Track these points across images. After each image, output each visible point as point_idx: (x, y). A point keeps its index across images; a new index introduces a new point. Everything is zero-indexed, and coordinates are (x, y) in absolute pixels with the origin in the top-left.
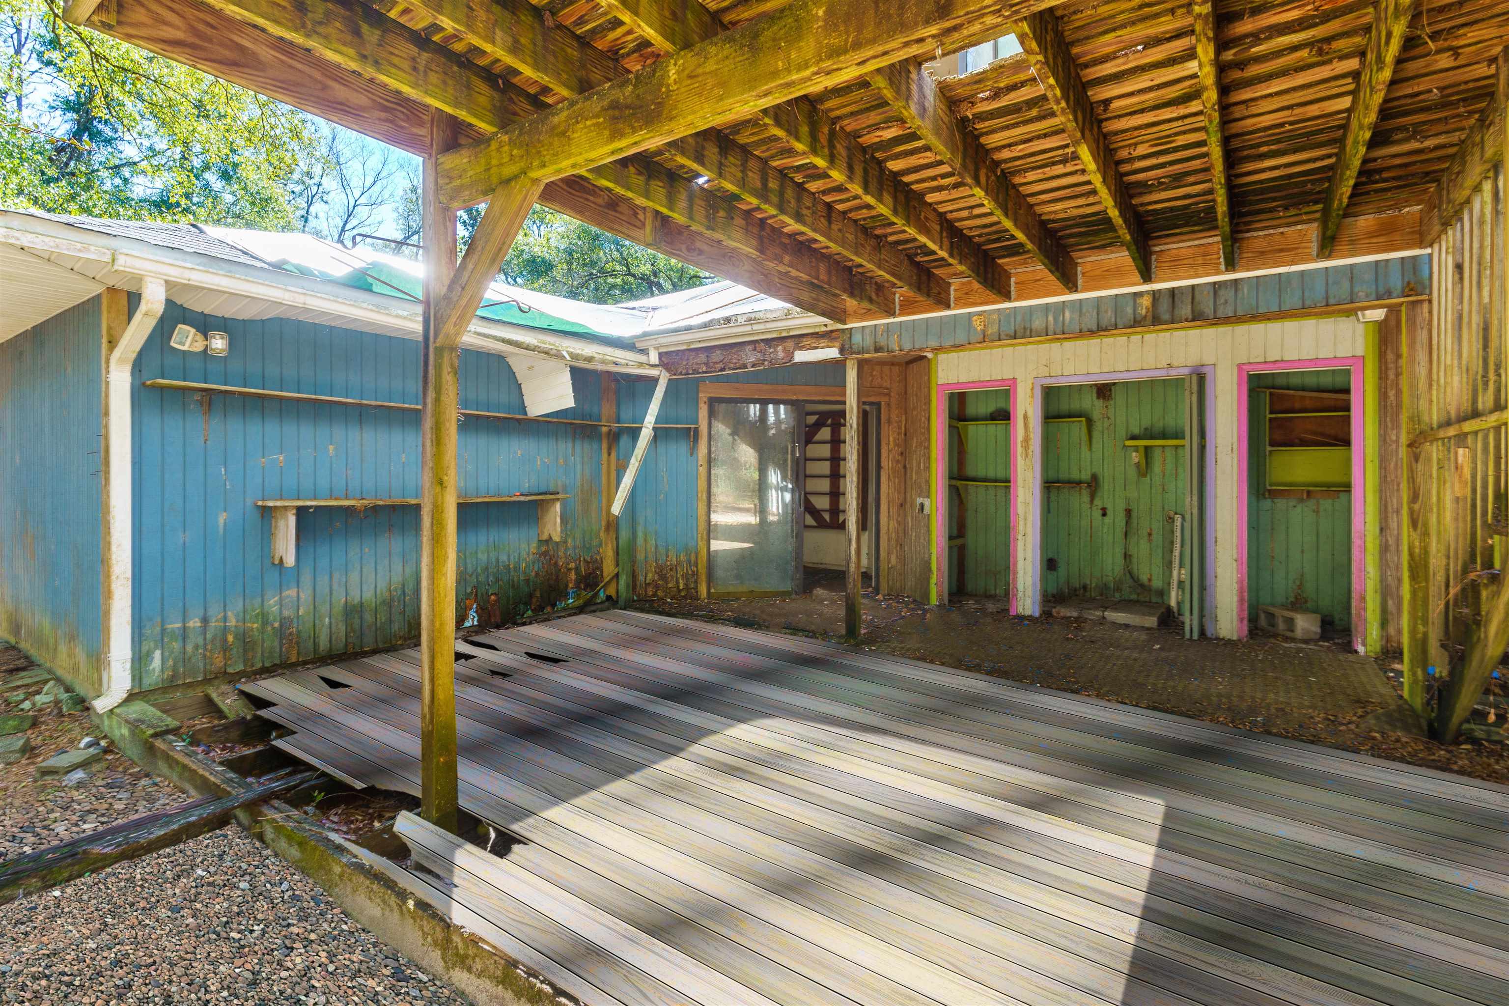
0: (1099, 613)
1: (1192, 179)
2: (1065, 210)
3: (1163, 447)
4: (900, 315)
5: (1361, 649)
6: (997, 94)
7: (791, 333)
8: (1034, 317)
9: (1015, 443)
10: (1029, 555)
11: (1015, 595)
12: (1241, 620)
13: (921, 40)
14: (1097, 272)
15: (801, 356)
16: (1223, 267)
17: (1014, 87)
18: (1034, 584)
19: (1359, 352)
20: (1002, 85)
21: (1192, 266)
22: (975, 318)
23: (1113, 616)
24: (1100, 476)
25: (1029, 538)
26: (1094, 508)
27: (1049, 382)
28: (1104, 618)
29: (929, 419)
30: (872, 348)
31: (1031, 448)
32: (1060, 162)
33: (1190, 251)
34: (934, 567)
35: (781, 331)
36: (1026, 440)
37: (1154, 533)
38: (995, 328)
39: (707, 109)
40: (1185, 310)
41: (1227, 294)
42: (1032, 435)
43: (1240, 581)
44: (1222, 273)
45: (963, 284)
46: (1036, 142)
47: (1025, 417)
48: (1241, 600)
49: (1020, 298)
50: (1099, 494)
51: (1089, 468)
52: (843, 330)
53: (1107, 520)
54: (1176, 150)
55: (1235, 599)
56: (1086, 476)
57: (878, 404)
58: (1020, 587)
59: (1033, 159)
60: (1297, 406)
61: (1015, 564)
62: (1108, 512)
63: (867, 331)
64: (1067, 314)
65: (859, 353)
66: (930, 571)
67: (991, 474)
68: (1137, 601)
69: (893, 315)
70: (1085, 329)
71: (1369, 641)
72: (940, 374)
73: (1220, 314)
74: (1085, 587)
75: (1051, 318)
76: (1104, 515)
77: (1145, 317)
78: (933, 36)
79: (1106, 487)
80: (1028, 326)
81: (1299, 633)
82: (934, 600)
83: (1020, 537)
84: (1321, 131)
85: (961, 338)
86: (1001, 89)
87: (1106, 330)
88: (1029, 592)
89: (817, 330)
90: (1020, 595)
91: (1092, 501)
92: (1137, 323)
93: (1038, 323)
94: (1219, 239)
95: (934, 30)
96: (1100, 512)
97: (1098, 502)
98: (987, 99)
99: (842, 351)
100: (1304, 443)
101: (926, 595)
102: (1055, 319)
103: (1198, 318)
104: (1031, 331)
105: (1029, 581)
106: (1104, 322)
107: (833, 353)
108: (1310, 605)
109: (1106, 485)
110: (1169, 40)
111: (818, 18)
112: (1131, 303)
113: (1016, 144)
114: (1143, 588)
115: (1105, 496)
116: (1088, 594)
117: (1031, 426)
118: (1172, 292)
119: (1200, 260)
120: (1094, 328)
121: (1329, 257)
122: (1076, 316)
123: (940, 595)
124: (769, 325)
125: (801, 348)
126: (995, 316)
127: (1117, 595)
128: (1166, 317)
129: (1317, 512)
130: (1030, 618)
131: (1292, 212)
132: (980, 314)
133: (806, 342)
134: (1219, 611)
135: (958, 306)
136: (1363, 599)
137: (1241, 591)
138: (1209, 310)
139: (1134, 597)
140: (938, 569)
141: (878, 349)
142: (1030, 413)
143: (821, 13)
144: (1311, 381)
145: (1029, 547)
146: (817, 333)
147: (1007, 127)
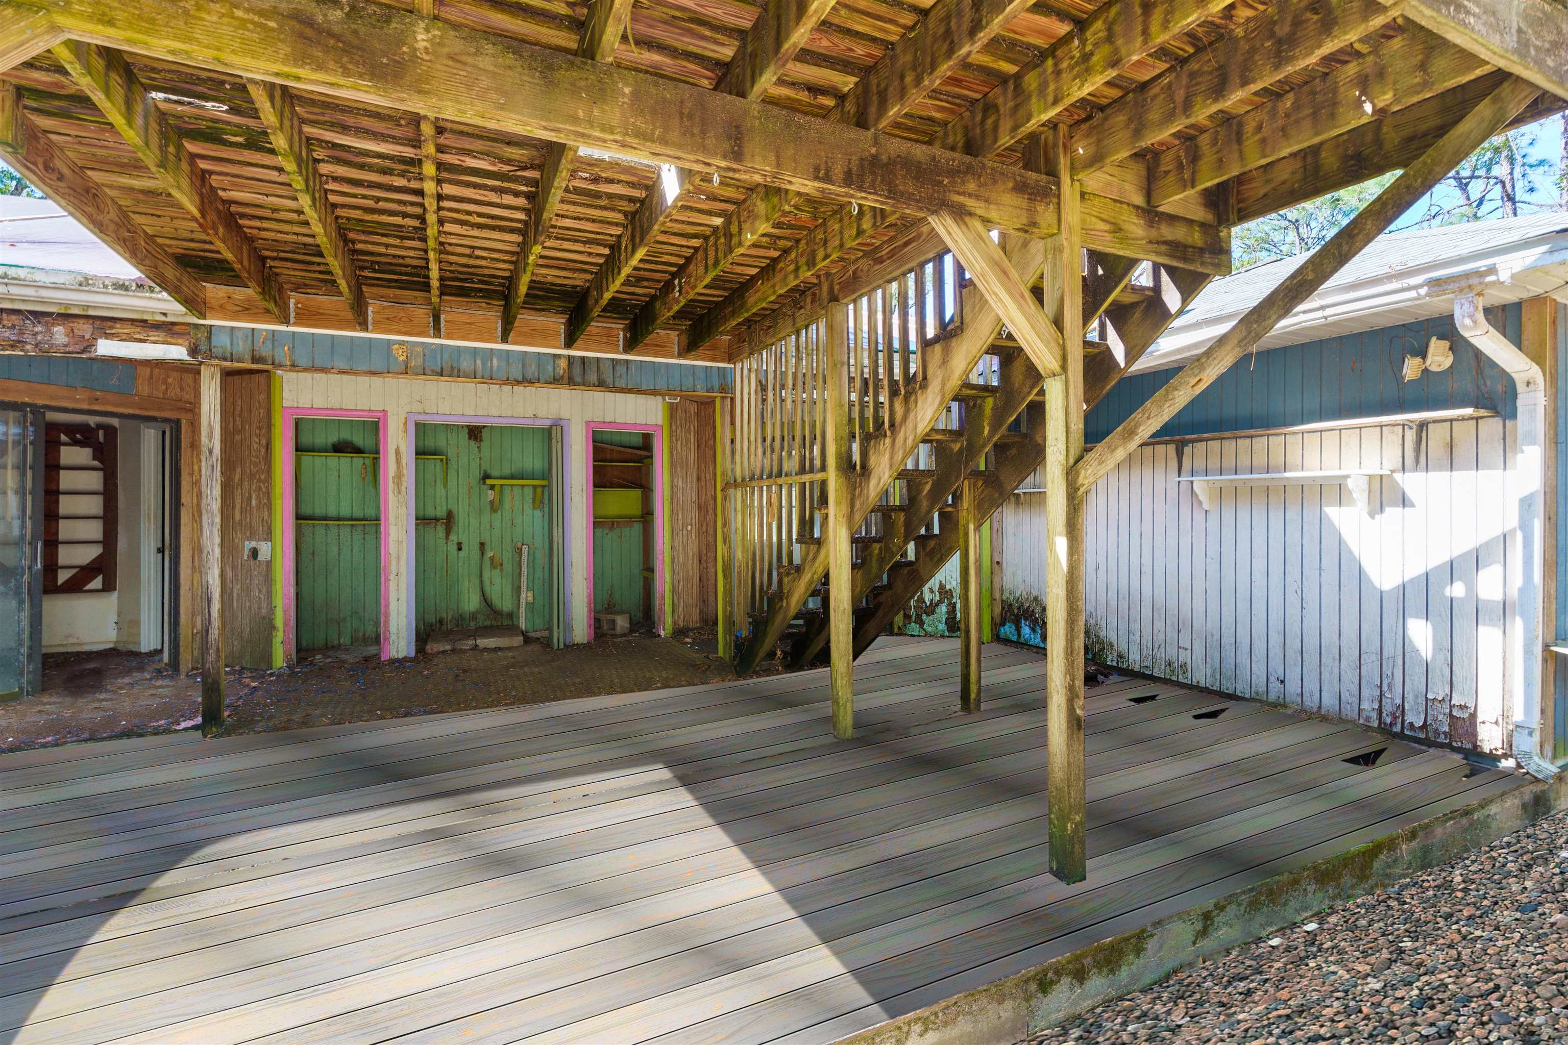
0: (471, 642)
1: (646, 284)
2: (545, 276)
3: (523, 486)
4: (295, 324)
5: (662, 633)
6: (596, 180)
7: (91, 312)
8: (462, 358)
9: (386, 478)
10: (403, 596)
11: (387, 639)
12: (590, 626)
13: (709, 164)
14: (524, 330)
15: (106, 347)
16: (621, 349)
17: (611, 181)
18: (409, 624)
19: (660, 423)
20: (604, 175)
21: (601, 342)
22: (396, 346)
23: (483, 642)
24: (455, 511)
25: (403, 579)
26: (450, 543)
27: (421, 418)
28: (476, 646)
29: (268, 447)
30: (248, 357)
31: (405, 484)
32: (582, 242)
33: (599, 330)
34: (279, 622)
35: (68, 306)
36: (399, 476)
37: (505, 563)
38: (420, 361)
39: (479, 107)
40: (593, 378)
41: (621, 369)
42: (405, 471)
43: (589, 596)
44: (618, 353)
45: (384, 307)
46: (582, 222)
47: (398, 452)
48: (590, 611)
49: (449, 336)
50: (454, 529)
51: (444, 504)
52: (196, 326)
53: (462, 554)
54: (657, 263)
55: (586, 610)
56: (441, 512)
57: (178, 422)
58: (393, 629)
59: (566, 232)
60: (608, 456)
61: (387, 606)
62: (463, 546)
63: (240, 334)
64: (495, 362)
65: (225, 359)
66: (274, 627)
67: (332, 511)
68: (491, 627)
69: (287, 322)
70: (511, 378)
71: (667, 626)
72: (286, 394)
73: (617, 385)
74: (441, 622)
75: (479, 362)
76: (460, 549)
77: (562, 377)
78: (718, 167)
79: (461, 524)
80: (455, 365)
81: (619, 630)
82: (279, 660)
83: (392, 577)
84: (731, 282)
85: (378, 365)
86: (601, 177)
87: (530, 382)
88: (404, 634)
89: (145, 317)
90: (393, 637)
91: (447, 537)
92: (555, 381)
93: (466, 364)
94: (621, 326)
95: (723, 164)
96: (456, 547)
97: (453, 537)
98: (586, 179)
99: (193, 351)
100: (612, 486)
101: (267, 657)
102: (483, 364)
103: (601, 384)
104: (459, 370)
105: (403, 622)
106: (529, 376)
107: (177, 352)
108: (617, 608)
109: (461, 519)
110: (721, 201)
111: (624, 95)
112: (551, 362)
113: (567, 217)
114: (496, 613)
115: (461, 531)
116: (444, 628)
117: (404, 462)
118: (583, 359)
119: (605, 339)
120: (520, 378)
121: (684, 358)
122: (504, 364)
123: (287, 655)
124: (44, 293)
125: (107, 336)
126: (419, 349)
127: (473, 624)
128: (578, 379)
129: (620, 537)
130: (405, 659)
131: (677, 322)
132: (402, 343)
133: (119, 329)
134: (574, 622)
135: (377, 330)
136: (663, 597)
137: (589, 604)
138: (610, 381)
139: (488, 623)
140: (286, 624)
141: (255, 360)
142: (403, 448)
143: (627, 90)
144: (616, 439)
145: (403, 586)
146: (145, 321)
147: (574, 203)
